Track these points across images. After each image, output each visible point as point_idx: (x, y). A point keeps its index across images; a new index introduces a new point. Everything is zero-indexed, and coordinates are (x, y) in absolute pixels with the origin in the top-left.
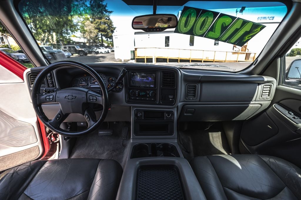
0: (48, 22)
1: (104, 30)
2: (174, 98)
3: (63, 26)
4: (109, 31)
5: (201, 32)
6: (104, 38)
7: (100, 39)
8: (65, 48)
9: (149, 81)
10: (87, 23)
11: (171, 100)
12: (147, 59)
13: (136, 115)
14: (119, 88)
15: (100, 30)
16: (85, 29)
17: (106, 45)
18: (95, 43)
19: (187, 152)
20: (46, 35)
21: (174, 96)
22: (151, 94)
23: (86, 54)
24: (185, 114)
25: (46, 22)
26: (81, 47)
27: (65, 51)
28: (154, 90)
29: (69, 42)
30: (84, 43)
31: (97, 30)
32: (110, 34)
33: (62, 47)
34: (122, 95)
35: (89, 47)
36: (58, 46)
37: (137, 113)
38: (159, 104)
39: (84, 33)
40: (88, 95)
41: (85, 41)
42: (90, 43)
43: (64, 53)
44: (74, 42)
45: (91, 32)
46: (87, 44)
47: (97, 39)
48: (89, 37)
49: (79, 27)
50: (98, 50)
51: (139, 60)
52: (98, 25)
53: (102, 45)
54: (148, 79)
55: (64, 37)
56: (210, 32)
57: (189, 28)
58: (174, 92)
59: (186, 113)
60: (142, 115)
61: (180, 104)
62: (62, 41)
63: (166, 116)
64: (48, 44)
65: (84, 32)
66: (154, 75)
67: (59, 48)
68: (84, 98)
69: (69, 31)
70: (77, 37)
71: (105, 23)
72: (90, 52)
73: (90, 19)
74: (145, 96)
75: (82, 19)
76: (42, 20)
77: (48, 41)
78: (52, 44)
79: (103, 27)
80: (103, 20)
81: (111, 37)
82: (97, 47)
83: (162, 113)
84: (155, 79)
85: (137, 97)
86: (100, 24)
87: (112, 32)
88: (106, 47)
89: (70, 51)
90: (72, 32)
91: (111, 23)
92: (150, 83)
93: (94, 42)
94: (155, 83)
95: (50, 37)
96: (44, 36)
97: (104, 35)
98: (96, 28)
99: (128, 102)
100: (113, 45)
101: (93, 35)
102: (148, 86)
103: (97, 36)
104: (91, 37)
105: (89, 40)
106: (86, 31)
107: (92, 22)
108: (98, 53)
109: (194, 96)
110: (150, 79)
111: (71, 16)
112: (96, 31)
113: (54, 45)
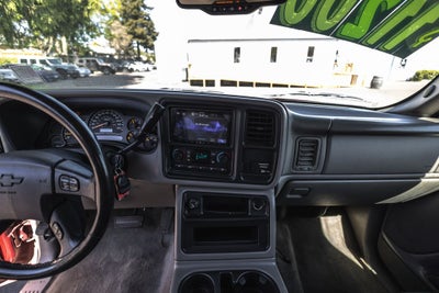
0: (50, 20)
1: (141, 36)
2: (270, 168)
3: (76, 27)
4: (149, 37)
5: (329, 24)
6: (141, 48)
7: (136, 49)
8: (81, 61)
9: (215, 130)
10: (116, 24)
11: (263, 171)
12: (207, 81)
13: (186, 205)
14: (152, 142)
15: (136, 36)
16: (113, 33)
17: (145, 58)
18: (128, 55)
19: (284, 259)
20: (51, 40)
21: (271, 163)
22: (221, 160)
23: (113, 72)
24: (289, 196)
25: (46, 19)
26: (105, 60)
27: (80, 66)
28: (227, 150)
29: (87, 53)
30: (111, 56)
31: (131, 36)
32: (150, 43)
33: (77, 61)
34: (155, 159)
35: (119, 61)
36: (70, 59)
37: (189, 200)
38: (238, 181)
39: (111, 40)
40: (58, 173)
41: (113, 51)
42: (120, 55)
43: (78, 69)
44: (94, 53)
45: (121, 38)
46: (116, 57)
47: (132, 49)
48: (118, 47)
49: (102, 30)
50: (132, 66)
51: (194, 83)
52: (133, 29)
53: (139, 59)
54: (213, 127)
55: (79, 45)
56: (348, 25)
57: (304, 12)
58: (272, 157)
59: (291, 194)
60: (199, 205)
61: (281, 180)
62: (77, 51)
63: (252, 209)
64: (55, 54)
65: (111, 38)
66: (227, 117)
67: (71, 62)
68: (45, 181)
69: (87, 36)
70: (99, 45)
71: (143, 25)
72: (120, 70)
73: (121, 19)
74: (206, 162)
75: (107, 18)
76: (39, 16)
77: (54, 50)
78: (60, 56)
79: (139, 30)
80: (140, 20)
81: (152, 47)
82: (131, 61)
83: (244, 199)
84: (230, 125)
85: (188, 164)
86: (135, 27)
87: (154, 39)
88: (145, 62)
89: (89, 66)
90: (92, 37)
91: (152, 25)
92: (216, 136)
93: (127, 53)
94: (229, 135)
95: (57, 44)
96: (48, 43)
97: (142, 44)
98: (129, 33)
99: (168, 175)
100: (154, 60)
101: (124, 43)
102: (212, 140)
103: (130, 45)
104: (121, 47)
105: (118, 51)
106: (114, 36)
107: (123, 23)
108: (131, 70)
109: (313, 163)
110: (218, 125)
111: (89, 11)
112: (129, 37)
113: (63, 57)
